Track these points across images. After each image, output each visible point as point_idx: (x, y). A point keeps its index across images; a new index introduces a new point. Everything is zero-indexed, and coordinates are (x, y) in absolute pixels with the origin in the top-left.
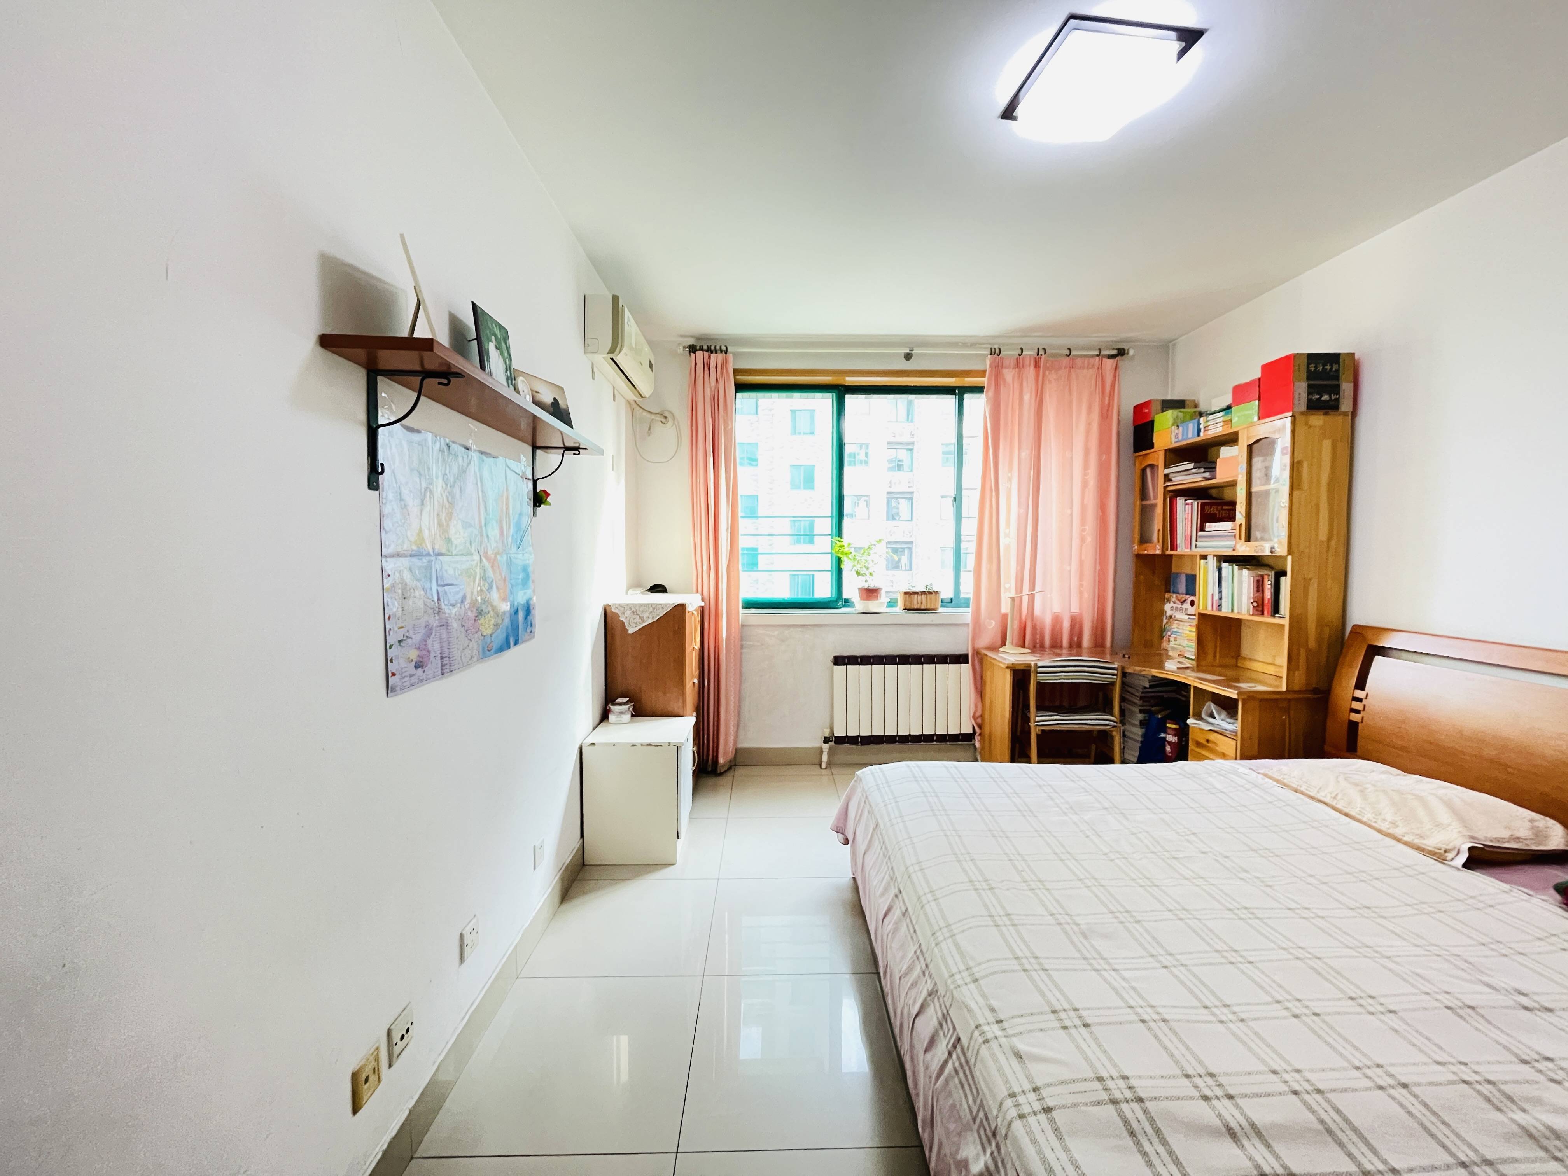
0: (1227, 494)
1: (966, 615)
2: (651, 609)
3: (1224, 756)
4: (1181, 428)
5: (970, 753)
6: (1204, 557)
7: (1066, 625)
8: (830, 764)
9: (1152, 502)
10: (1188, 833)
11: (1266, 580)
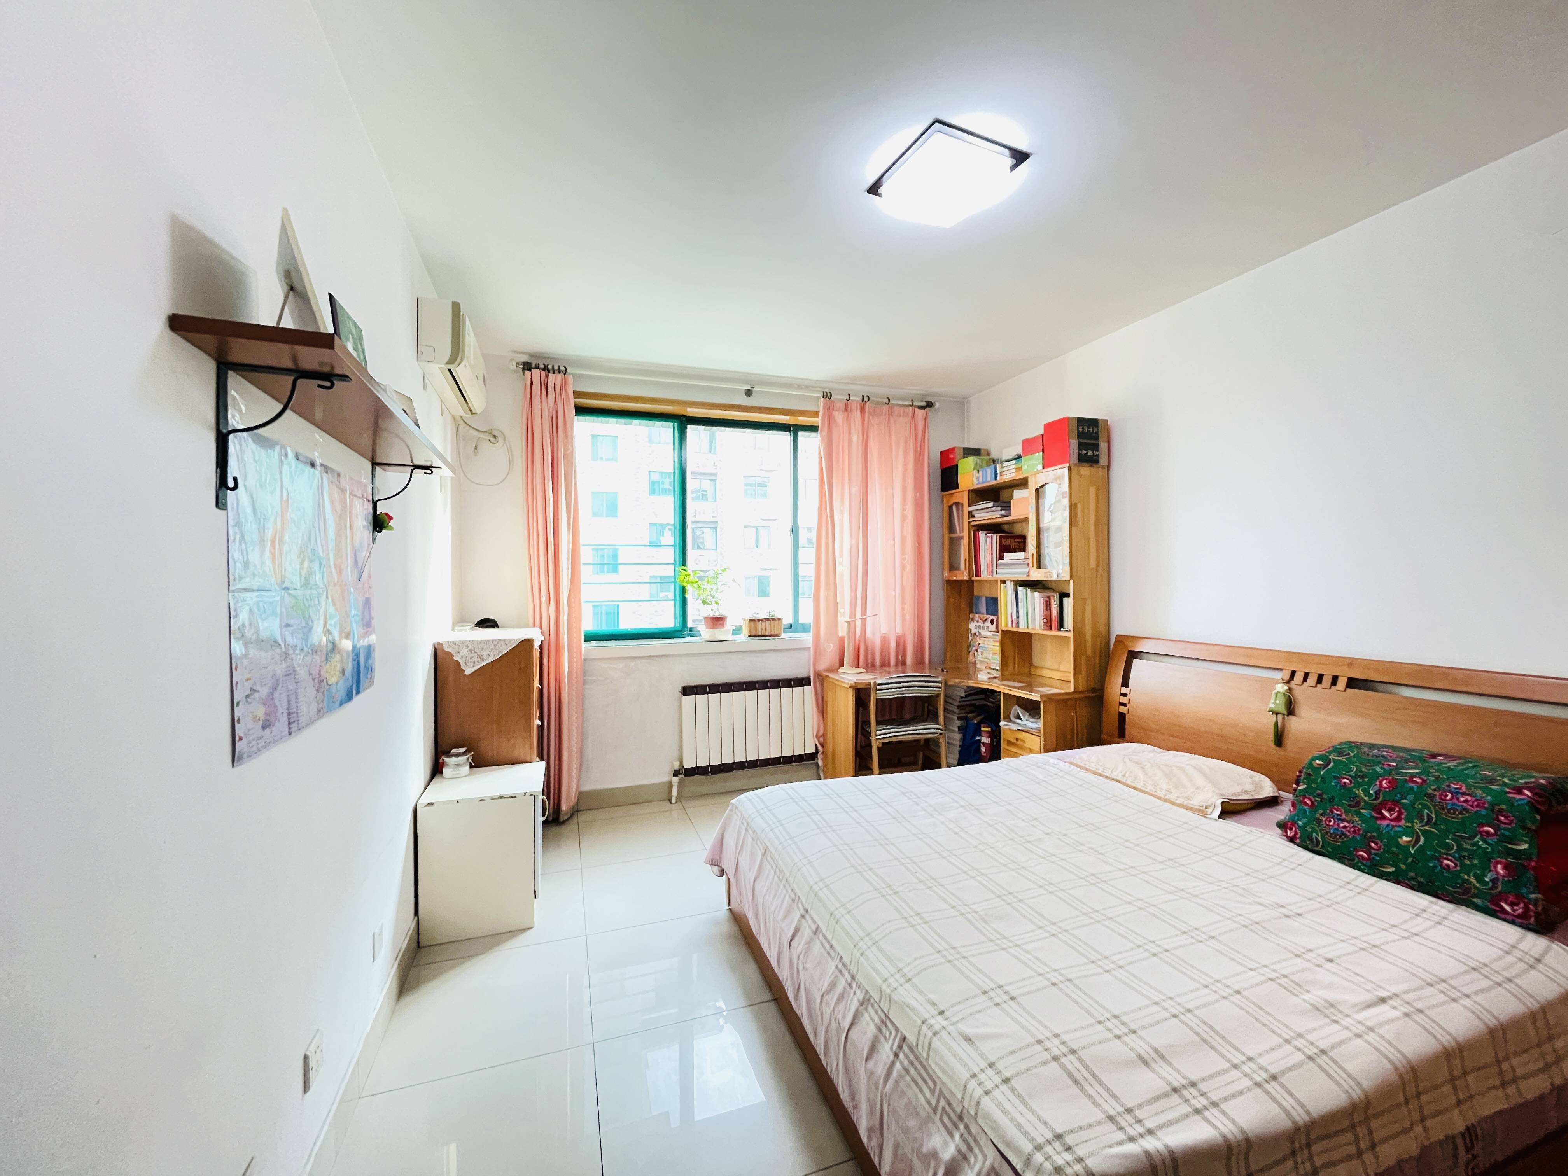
0: (1018, 529)
1: (807, 639)
2: (492, 646)
3: (1031, 751)
4: (981, 472)
5: (812, 771)
6: (1004, 582)
7: (893, 645)
8: (679, 798)
9: (958, 534)
10: (1031, 819)
11: (1052, 601)
